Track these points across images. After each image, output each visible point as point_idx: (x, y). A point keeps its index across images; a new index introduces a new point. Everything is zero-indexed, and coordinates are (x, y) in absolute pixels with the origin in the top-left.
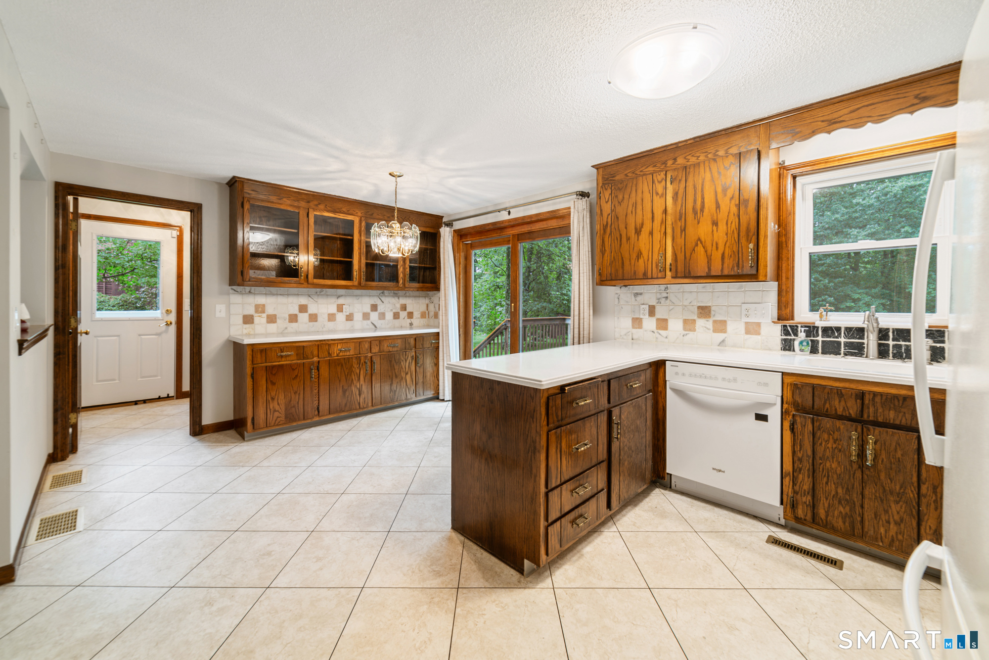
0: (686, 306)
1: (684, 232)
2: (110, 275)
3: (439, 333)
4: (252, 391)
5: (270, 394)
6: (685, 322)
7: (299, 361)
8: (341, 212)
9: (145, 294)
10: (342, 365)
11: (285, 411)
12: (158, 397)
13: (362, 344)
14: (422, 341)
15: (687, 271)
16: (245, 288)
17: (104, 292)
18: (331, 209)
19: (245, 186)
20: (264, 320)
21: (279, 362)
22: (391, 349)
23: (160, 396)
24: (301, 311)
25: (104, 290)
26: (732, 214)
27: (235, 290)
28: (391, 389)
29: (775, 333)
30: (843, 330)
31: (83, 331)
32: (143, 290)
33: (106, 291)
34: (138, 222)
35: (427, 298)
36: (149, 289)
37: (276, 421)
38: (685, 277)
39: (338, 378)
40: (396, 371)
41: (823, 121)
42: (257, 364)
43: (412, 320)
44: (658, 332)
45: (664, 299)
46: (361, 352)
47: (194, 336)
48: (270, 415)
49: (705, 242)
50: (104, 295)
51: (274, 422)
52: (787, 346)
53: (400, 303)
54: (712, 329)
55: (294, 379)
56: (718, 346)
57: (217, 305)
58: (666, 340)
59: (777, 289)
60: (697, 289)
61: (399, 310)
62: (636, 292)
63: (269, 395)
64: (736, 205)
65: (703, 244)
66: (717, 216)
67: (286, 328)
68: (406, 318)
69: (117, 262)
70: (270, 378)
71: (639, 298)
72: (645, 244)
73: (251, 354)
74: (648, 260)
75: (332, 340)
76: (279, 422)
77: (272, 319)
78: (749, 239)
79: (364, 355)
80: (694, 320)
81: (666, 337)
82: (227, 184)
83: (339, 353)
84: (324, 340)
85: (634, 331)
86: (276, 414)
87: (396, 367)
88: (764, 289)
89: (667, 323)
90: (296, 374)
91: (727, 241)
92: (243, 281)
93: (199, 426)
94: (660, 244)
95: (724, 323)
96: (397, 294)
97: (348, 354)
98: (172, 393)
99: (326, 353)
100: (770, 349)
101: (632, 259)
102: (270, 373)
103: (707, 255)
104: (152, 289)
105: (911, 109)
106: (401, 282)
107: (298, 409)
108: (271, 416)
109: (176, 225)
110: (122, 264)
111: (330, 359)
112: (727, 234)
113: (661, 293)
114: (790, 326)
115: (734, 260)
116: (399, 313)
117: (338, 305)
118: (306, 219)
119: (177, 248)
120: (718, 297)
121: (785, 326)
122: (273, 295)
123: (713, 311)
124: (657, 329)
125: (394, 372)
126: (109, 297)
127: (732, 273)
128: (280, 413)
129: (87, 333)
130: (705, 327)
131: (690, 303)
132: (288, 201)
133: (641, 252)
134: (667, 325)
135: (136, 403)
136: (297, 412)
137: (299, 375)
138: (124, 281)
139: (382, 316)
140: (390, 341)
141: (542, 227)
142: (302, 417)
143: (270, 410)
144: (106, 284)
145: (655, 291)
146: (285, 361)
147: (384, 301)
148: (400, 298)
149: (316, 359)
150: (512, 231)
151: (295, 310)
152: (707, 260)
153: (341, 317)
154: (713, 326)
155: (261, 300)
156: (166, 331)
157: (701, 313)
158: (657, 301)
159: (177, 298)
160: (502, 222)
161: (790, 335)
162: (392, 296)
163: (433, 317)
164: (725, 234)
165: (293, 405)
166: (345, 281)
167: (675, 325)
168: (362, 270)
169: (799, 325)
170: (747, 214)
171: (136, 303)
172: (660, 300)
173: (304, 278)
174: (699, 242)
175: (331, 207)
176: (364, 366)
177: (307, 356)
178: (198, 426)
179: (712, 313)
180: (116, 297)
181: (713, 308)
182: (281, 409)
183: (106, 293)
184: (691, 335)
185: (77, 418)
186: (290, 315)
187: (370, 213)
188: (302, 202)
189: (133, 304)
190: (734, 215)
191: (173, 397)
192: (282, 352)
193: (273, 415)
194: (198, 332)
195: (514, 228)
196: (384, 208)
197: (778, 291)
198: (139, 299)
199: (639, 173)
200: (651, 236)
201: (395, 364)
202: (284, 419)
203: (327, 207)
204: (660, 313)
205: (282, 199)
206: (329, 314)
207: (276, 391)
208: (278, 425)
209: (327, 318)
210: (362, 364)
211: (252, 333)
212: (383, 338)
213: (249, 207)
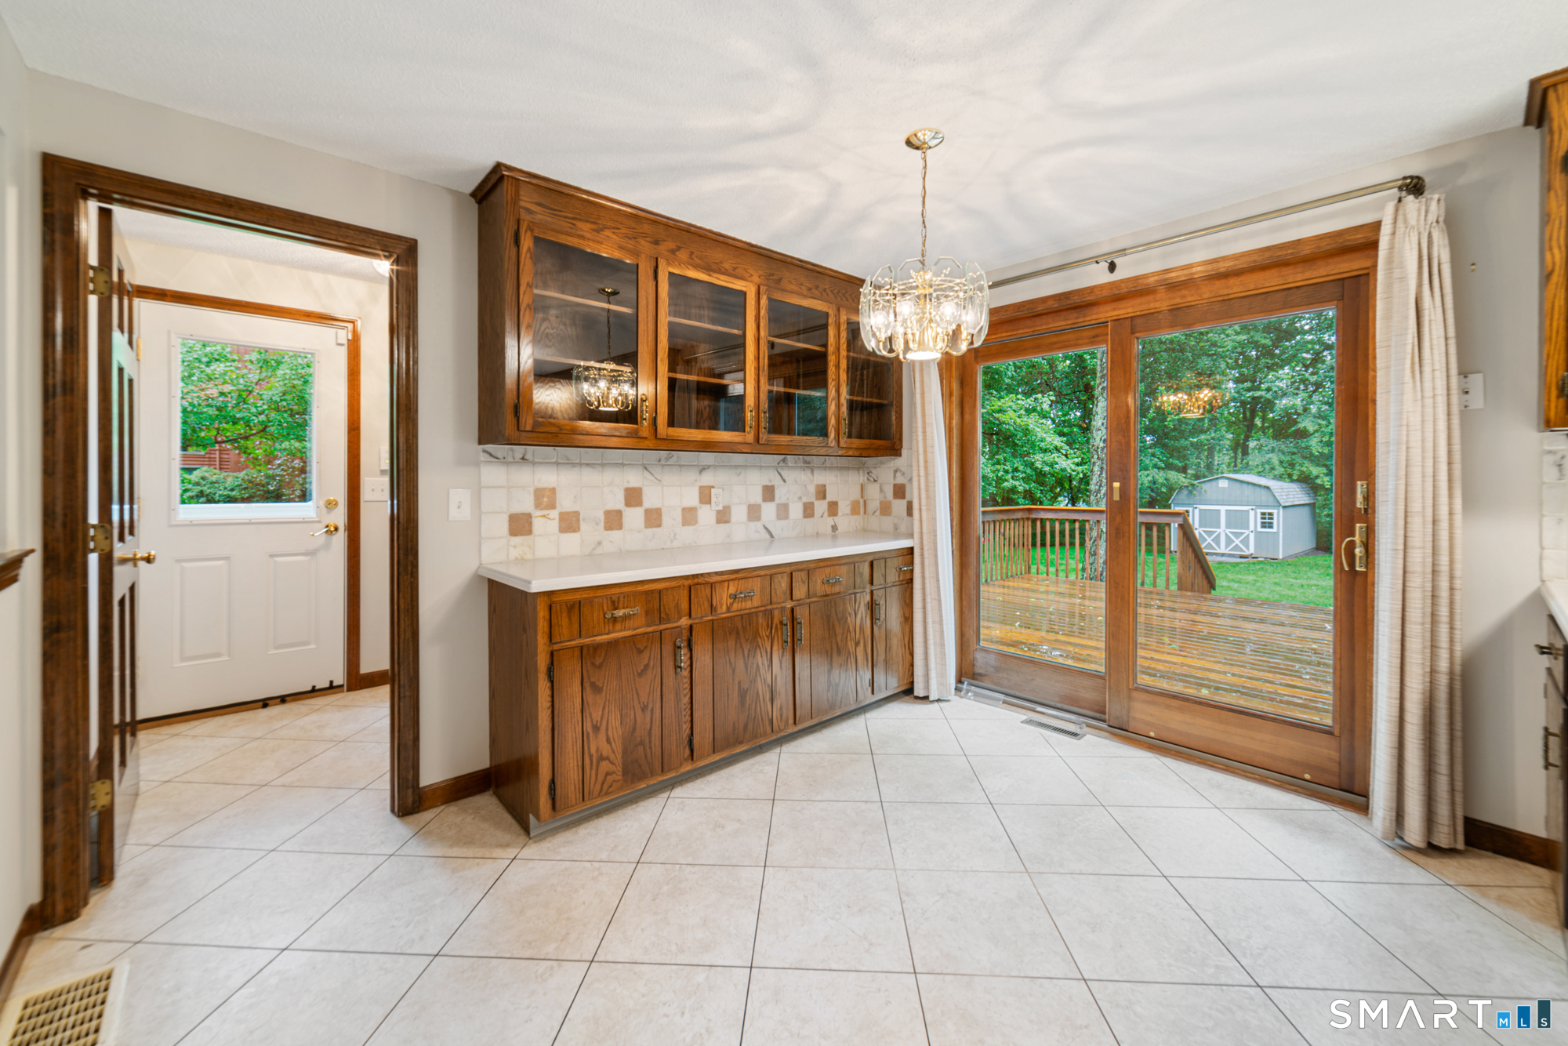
2: (225, 439)
3: (912, 549)
4: (549, 711)
5: (591, 717)
7: (650, 629)
8: (720, 272)
9: (282, 470)
10: (738, 633)
11: (622, 758)
12: (310, 688)
13: (776, 580)
14: (883, 569)
16: (512, 450)
17: (218, 467)
18: (700, 262)
19: (522, 193)
20: (554, 525)
21: (608, 634)
22: (829, 590)
23: (314, 687)
24: (628, 504)
25: (217, 463)
27: (491, 455)
28: (829, 681)
31: (139, 556)
32: (278, 462)
33: (220, 465)
34: (267, 310)
35: (861, 472)
36: (287, 460)
37: (603, 783)
39: (731, 664)
40: (839, 638)
42: (561, 642)
43: (835, 518)
46: (774, 599)
47: (401, 569)
48: (591, 769)
50: (217, 471)
51: (598, 787)
53: (816, 483)
55: (640, 675)
57: (451, 491)
61: (813, 499)
63: (589, 719)
67: (599, 543)
68: (826, 514)
69: (238, 416)
70: (589, 677)
73: (548, 617)
75: (717, 573)
76: (611, 786)
77: (570, 523)
79: (779, 606)
82: (473, 195)
83: (732, 604)
84: (702, 575)
86: (605, 766)
87: (839, 630)
90: (646, 662)
92: (518, 429)
93: (413, 792)
96: (809, 463)
97: (749, 604)
98: (340, 679)
99: (707, 605)
102: (589, 664)
104: (293, 461)
106: (832, 435)
107: (650, 748)
108: (594, 772)
109: (345, 317)
110: (247, 418)
111: (712, 620)
116: (812, 503)
117: (701, 487)
118: (652, 284)
119: (348, 368)
122: (574, 465)
125: (834, 641)
126: (226, 474)
128: (612, 763)
129: (149, 560)
132: (614, 237)
135: (265, 703)
136: (649, 756)
137: (652, 664)
138: (247, 448)
139: (783, 512)
140: (828, 570)
141: (1225, 292)
142: (657, 765)
143: (591, 756)
144: (220, 454)
146: (621, 631)
147: (786, 479)
148: (815, 472)
149: (684, 622)
150: (1115, 310)
151: (617, 501)
153: (707, 515)
155: (547, 477)
156: (327, 546)
159: (349, 475)
160: (1091, 289)
162: (801, 467)
163: (878, 513)
165: (639, 739)
166: (730, 433)
168: (761, 408)
171: (268, 484)
173: (649, 424)
175: (701, 259)
176: (779, 632)
177: (667, 615)
178: (410, 791)
180: (235, 474)
182: (613, 752)
183: (221, 469)
185: (112, 793)
186: (608, 513)
187: (774, 277)
188: (643, 242)
189: (263, 486)
191: (342, 686)
192: (616, 609)
193: (597, 770)
194: (410, 558)
195: (1123, 304)
196: (802, 267)
198: (273, 478)
201: (836, 622)
202: (620, 778)
203: (693, 256)
205: (602, 230)
206: (684, 510)
207: (604, 708)
208: (607, 794)
209: (680, 518)
210: (776, 628)
211: (529, 556)
212: (813, 566)
213: (531, 245)
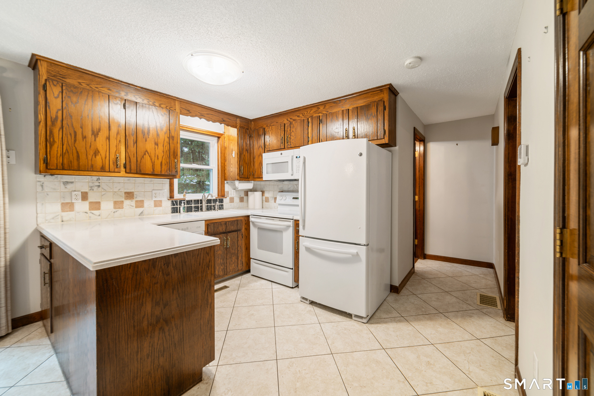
0: (115, 192)
1: (135, 144)
6: (115, 203)
15: (139, 170)
26: (166, 142)
29: (167, 205)
30: (193, 201)
38: (137, 173)
41: (199, 113)
44: (91, 212)
45: (96, 187)
49: (150, 153)
52: (175, 210)
54: (135, 206)
56: (139, 216)
58: (99, 217)
59: (169, 183)
60: (124, 181)
62: (65, 180)
64: (168, 137)
65: (149, 155)
66: (158, 140)
71: (69, 186)
72: (102, 145)
74: (106, 158)
78: (175, 157)
80: (123, 201)
81: (99, 215)
85: (64, 214)
88: (163, 183)
89: (100, 204)
91: (163, 156)
94: (116, 148)
95: (142, 201)
100: (166, 214)
101: (89, 154)
103: (152, 162)
105: (221, 122)
112: (163, 152)
113: (93, 183)
114: (175, 201)
115: (167, 167)
120: (138, 186)
121: (173, 201)
123: (136, 195)
124: (90, 210)
127: (167, 174)
130: (130, 205)
131: (119, 190)
133: (98, 151)
134: (100, 206)
145: (87, 181)
152: (152, 165)
154: (136, 204)
157: (127, 196)
158: (90, 188)
161: (175, 205)
164: (162, 151)
167: (107, 206)
169: (178, 200)
170: (173, 144)
172: (93, 188)
174: (146, 153)
179: (135, 196)
181: (135, 193)
184: (120, 211)
190: (167, 142)
197: (170, 184)
199: (94, 88)
200: (108, 141)
204: (93, 197)
